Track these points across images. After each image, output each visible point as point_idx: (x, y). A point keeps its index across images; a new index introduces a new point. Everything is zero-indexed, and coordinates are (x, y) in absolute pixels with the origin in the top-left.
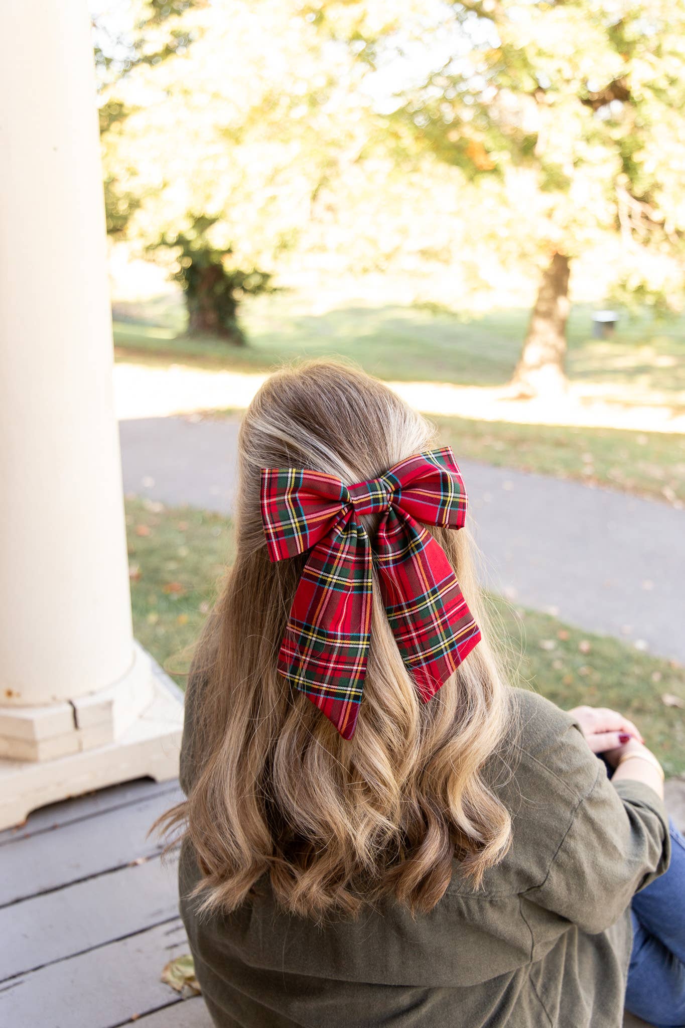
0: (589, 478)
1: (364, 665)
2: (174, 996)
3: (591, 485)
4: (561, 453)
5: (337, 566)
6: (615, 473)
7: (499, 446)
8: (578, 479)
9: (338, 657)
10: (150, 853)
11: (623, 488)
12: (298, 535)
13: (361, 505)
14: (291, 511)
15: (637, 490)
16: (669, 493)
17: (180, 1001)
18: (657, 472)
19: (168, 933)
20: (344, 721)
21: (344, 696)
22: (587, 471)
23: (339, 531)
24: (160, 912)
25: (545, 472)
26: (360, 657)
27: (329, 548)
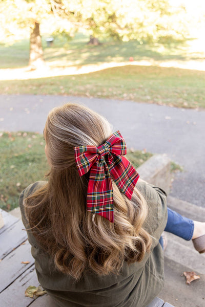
0: (64, 94)
1: (113, 199)
2: (33, 300)
3: (65, 96)
4: (53, 87)
5: (100, 174)
6: (71, 90)
7: (34, 88)
8: (61, 94)
9: (105, 199)
10: (2, 257)
11: (74, 95)
12: (87, 166)
13: (102, 153)
14: (84, 159)
15: (79, 95)
16: (88, 94)
17: (34, 300)
18: (82, 88)
19: (20, 281)
20: (110, 218)
21: (108, 210)
22: (63, 91)
23: (98, 163)
24: (15, 275)
25: (51, 94)
26: (111, 197)
27: (97, 169)
